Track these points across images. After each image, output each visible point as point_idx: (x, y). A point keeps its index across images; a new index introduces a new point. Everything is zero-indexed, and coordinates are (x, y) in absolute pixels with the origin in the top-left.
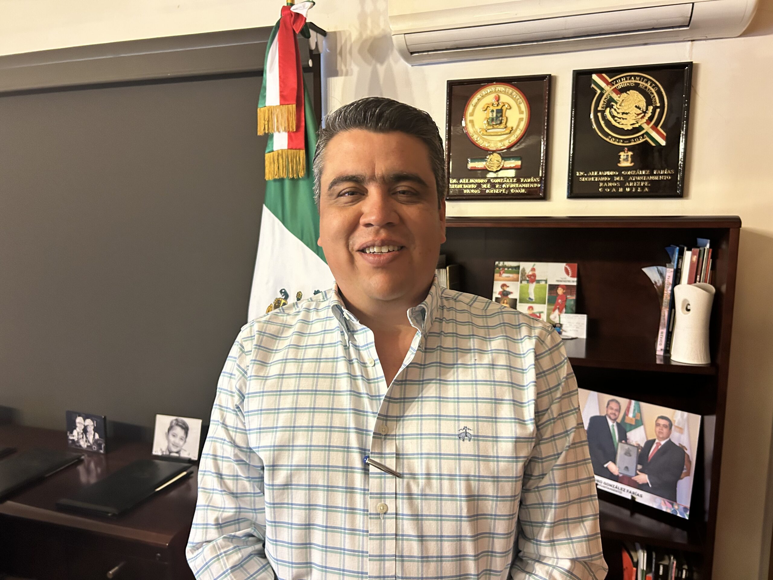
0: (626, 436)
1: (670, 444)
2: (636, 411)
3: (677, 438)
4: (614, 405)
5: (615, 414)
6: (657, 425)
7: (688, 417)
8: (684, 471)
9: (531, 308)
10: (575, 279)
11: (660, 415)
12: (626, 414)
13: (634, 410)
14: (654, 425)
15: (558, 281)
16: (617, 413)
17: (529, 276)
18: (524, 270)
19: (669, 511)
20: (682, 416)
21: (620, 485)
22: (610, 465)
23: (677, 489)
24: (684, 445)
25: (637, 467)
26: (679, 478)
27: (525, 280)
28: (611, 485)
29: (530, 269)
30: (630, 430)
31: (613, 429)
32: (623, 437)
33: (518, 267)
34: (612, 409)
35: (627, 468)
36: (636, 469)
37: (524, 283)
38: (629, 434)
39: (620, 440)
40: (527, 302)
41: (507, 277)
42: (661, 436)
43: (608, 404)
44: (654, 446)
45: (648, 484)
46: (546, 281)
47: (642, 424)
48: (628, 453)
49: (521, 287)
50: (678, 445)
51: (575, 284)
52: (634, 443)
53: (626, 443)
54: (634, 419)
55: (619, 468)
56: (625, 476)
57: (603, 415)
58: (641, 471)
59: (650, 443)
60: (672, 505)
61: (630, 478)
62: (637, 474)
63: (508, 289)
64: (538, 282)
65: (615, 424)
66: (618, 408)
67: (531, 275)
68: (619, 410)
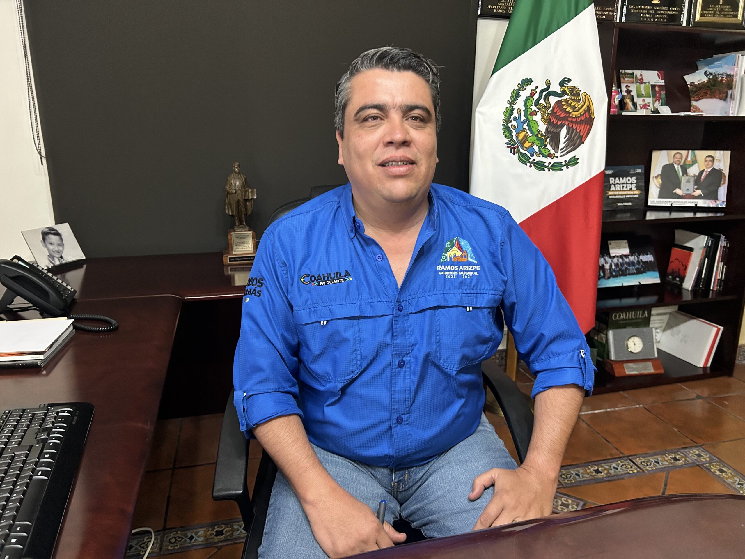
0: (686, 171)
1: (714, 170)
2: (693, 156)
3: (717, 166)
4: (678, 156)
5: (679, 161)
6: (706, 161)
7: (723, 153)
8: (722, 182)
9: (644, 100)
10: (663, 81)
11: (707, 155)
12: (686, 159)
13: (691, 156)
14: (704, 160)
15: (655, 82)
16: (680, 160)
17: (640, 80)
18: (636, 75)
19: (714, 206)
20: (720, 153)
21: (684, 200)
22: (678, 191)
23: (718, 193)
24: (722, 168)
25: (694, 187)
26: (719, 186)
27: (638, 82)
28: (678, 202)
29: (639, 75)
30: (689, 167)
31: (679, 170)
32: (685, 172)
33: (633, 74)
34: (677, 158)
35: (688, 190)
36: (694, 188)
37: (638, 84)
38: (688, 170)
39: (683, 175)
40: (641, 97)
41: (628, 80)
42: (708, 167)
43: (674, 156)
44: (704, 173)
45: (701, 195)
46: (649, 82)
47: (697, 162)
48: (688, 181)
49: (636, 87)
50: (718, 169)
51: (664, 84)
52: (692, 175)
53: (687, 175)
54: (691, 161)
55: (683, 191)
56: (687, 195)
57: (671, 162)
58: (696, 189)
59: (701, 172)
60: (716, 202)
61: (690, 195)
62: (694, 191)
63: (630, 89)
64: (645, 83)
65: (679, 167)
66: (681, 156)
67: (640, 79)
68: (681, 158)
